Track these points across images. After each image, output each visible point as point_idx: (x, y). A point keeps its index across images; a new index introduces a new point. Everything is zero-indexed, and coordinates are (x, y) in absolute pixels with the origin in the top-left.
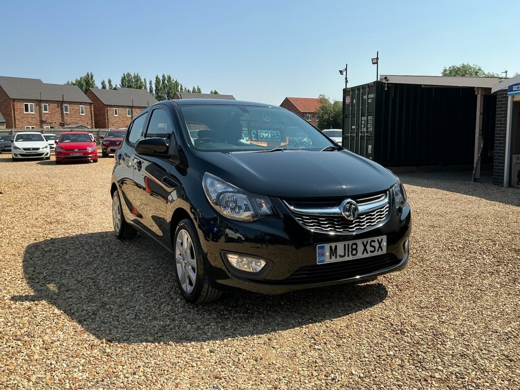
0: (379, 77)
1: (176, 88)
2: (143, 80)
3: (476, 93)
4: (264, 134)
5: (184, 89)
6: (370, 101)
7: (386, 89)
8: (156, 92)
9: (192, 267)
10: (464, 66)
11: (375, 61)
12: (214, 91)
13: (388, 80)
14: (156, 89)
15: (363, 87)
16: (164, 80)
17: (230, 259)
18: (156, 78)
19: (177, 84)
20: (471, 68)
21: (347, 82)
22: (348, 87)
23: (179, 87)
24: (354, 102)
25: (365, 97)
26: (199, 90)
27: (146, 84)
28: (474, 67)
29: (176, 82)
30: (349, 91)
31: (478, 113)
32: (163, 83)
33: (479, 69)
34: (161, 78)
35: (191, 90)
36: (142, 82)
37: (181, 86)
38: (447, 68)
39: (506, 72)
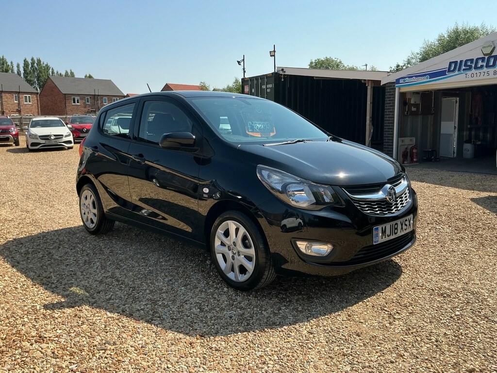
0: (276, 68)
1: (47, 72)
2: (9, 63)
3: (367, 85)
4: (258, 125)
5: (56, 72)
6: (268, 90)
7: (283, 80)
8: (24, 76)
9: (245, 256)
10: (327, 60)
11: (273, 54)
12: (88, 75)
13: (285, 72)
14: (25, 72)
15: (262, 77)
16: (33, 63)
17: (299, 246)
18: (24, 61)
19: (47, 67)
20: (333, 61)
21: (244, 72)
22: (246, 77)
23: (51, 70)
24: (253, 91)
25: (264, 87)
26: (72, 73)
27: (13, 67)
28: (335, 60)
29: (47, 65)
30: (248, 81)
31: (369, 103)
32: (32, 66)
33: (340, 62)
34: (30, 61)
35: (63, 73)
36: (9, 66)
37: (52, 69)
38: (313, 61)
39: (366, 65)
